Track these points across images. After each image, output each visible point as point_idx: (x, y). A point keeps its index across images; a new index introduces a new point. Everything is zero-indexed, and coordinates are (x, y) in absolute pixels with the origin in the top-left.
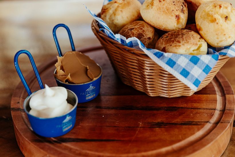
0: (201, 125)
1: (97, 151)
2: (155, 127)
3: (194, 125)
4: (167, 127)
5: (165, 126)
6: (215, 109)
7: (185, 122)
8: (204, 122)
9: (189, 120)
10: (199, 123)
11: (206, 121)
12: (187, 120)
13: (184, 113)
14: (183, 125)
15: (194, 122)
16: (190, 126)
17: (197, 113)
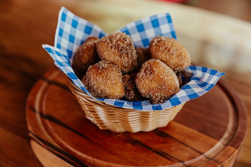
0: (172, 162)
1: (63, 139)
2: (130, 143)
3: (166, 158)
4: (140, 147)
5: (139, 146)
6: (201, 154)
7: (160, 151)
8: (178, 161)
9: (166, 152)
10: (172, 159)
11: (181, 160)
12: (164, 150)
13: (168, 143)
14: (155, 153)
15: (169, 155)
16: (160, 158)
17: (181, 149)
